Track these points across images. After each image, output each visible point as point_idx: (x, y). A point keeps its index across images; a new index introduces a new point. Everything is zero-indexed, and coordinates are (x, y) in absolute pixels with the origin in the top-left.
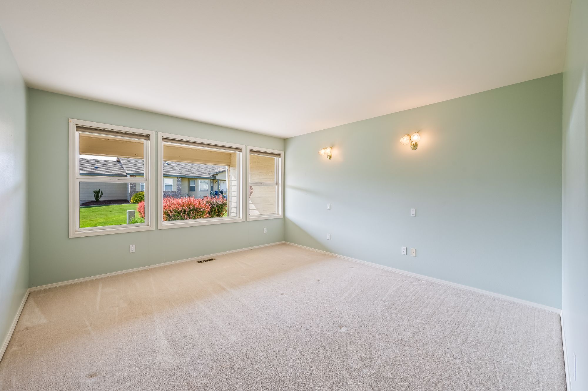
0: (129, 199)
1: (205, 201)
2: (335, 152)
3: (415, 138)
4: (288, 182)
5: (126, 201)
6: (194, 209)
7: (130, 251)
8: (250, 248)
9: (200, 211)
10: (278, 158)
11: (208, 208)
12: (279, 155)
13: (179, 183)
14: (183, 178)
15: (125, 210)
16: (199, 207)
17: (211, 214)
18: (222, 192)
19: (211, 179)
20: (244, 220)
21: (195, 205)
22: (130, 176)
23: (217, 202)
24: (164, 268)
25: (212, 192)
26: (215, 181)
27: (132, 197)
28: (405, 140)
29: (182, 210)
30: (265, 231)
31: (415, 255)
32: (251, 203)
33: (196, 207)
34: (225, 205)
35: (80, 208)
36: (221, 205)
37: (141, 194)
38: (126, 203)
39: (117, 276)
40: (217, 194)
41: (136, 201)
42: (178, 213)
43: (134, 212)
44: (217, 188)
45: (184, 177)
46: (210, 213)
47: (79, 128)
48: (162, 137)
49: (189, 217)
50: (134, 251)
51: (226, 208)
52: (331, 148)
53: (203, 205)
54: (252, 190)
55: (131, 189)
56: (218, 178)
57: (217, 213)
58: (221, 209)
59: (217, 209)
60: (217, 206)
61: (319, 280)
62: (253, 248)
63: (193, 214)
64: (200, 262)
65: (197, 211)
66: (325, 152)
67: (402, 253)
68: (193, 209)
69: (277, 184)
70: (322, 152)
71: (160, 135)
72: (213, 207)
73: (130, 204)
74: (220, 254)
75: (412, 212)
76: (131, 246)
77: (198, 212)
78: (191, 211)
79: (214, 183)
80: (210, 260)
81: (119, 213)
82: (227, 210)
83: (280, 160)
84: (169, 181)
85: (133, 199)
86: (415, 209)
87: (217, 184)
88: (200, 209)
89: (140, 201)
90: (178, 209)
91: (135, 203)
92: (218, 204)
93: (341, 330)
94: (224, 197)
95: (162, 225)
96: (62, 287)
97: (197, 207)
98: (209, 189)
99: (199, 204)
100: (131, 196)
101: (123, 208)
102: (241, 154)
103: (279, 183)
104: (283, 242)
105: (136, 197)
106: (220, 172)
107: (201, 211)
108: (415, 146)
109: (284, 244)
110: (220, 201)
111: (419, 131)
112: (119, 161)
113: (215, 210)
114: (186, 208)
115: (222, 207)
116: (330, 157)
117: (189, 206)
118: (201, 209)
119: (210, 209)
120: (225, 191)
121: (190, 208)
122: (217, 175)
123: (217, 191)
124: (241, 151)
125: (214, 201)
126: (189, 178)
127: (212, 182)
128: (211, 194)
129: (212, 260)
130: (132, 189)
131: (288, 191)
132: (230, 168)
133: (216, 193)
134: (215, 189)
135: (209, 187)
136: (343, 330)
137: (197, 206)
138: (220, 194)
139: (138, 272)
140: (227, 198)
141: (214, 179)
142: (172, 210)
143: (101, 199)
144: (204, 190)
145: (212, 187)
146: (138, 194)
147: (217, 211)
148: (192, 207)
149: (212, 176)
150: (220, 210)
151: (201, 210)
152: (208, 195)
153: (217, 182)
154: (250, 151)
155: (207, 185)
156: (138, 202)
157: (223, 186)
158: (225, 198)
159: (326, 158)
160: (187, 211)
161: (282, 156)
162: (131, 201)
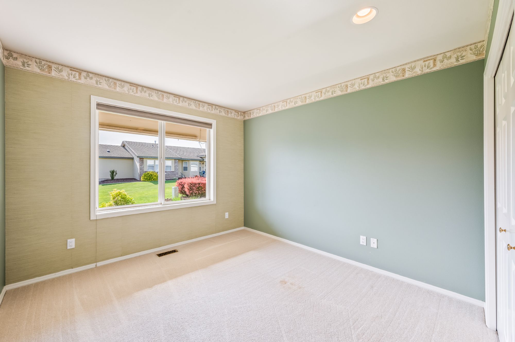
13: (176, 164)
79: (202, 164)
84: (169, 163)
143: (116, 178)
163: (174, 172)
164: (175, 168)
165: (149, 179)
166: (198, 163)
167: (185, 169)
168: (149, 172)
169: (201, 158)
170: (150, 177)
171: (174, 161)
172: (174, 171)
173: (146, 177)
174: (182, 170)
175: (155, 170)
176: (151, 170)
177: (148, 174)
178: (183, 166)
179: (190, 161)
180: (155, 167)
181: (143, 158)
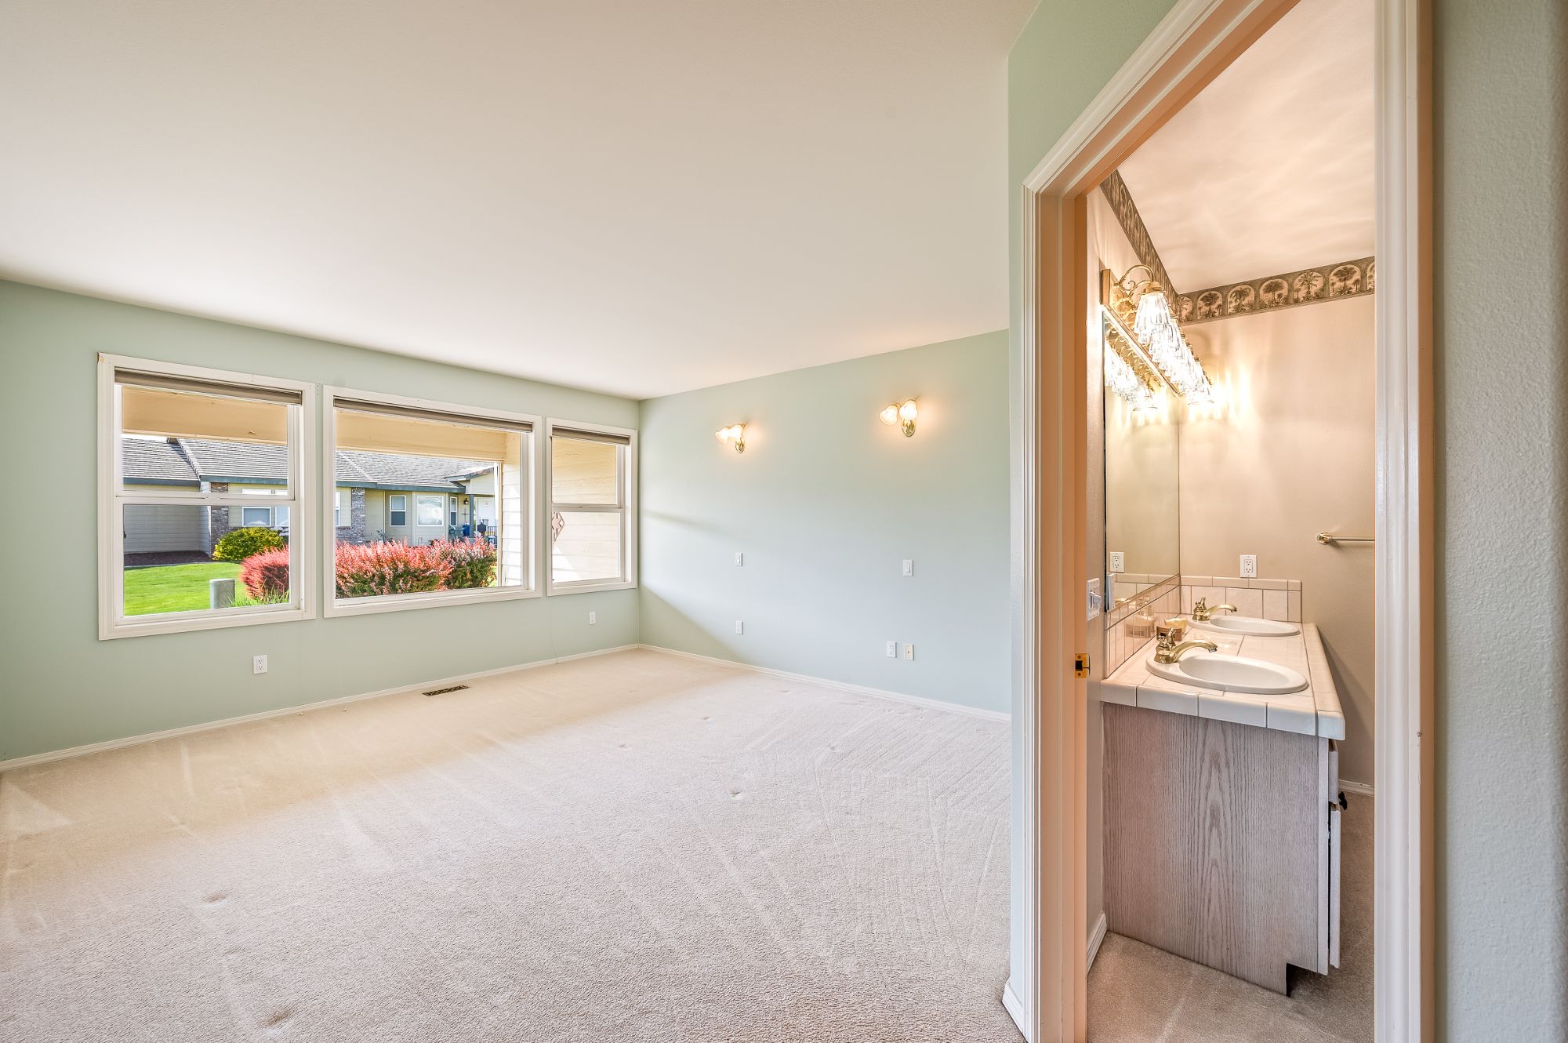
0: (207, 550)
1: (437, 551)
2: (753, 437)
3: (909, 411)
4: (649, 503)
5: (201, 556)
6: (407, 572)
7: (255, 669)
8: (553, 661)
9: (423, 577)
10: (623, 446)
11: (445, 568)
12: (626, 439)
13: (358, 504)
14: (371, 489)
15: (204, 580)
16: (422, 566)
17: (452, 584)
18: (482, 528)
19: (451, 494)
20: (540, 595)
21: (409, 562)
22: (212, 483)
23: (469, 555)
24: (343, 709)
25: (454, 527)
26: (462, 498)
27: (218, 543)
28: (889, 415)
29: (374, 576)
30: (593, 619)
31: (912, 659)
32: (556, 555)
33: (413, 566)
34: (491, 560)
35: (125, 569)
36: (479, 560)
37: (246, 534)
38: (199, 561)
39: (222, 730)
40: (469, 531)
41: (231, 553)
42: (365, 582)
43: (231, 584)
44: (468, 517)
45: (374, 486)
46: (450, 583)
47: (121, 374)
48: (333, 398)
49: (394, 590)
50: (265, 670)
51: (496, 569)
52: (743, 426)
53: (432, 563)
54: (561, 523)
55: (215, 520)
56: (471, 489)
57: (469, 583)
58: (480, 571)
59: (468, 571)
60: (469, 564)
61: (706, 718)
62: (561, 659)
63: (406, 584)
64: (429, 694)
65: (416, 577)
66: (730, 435)
67: (888, 655)
68: (405, 571)
69: (621, 507)
70: (724, 434)
71: (330, 393)
72: (459, 566)
73: (212, 564)
74: (481, 674)
75: (906, 565)
76: (256, 658)
77: (418, 580)
78: (400, 576)
80: (456, 689)
81: (179, 589)
82: (497, 573)
83: (629, 450)
85: (221, 550)
86: (910, 561)
87: (467, 507)
88: (424, 572)
89: (245, 554)
90: (366, 573)
91: (228, 560)
92: (472, 558)
93: (733, 798)
94: (488, 540)
95: (335, 607)
96: (84, 758)
97: (416, 566)
98: (445, 521)
99: (422, 558)
100: (214, 541)
101: (190, 574)
102: (532, 436)
103: (626, 505)
104: (635, 646)
105: (228, 542)
106: (477, 475)
107: (428, 577)
108: (911, 427)
109: (639, 650)
110: (477, 551)
111: (918, 397)
112: (174, 443)
113: (465, 574)
114: (386, 570)
115: (482, 567)
116: (741, 446)
117: (395, 564)
118: (427, 570)
119: (451, 570)
120: (490, 524)
121: (396, 569)
122: (468, 481)
123: (468, 524)
124: (529, 429)
125: (461, 550)
126: (388, 491)
127: (454, 501)
128: (451, 532)
129: (460, 688)
130: (217, 521)
131: (648, 523)
132: (505, 466)
133: (467, 531)
134: (462, 520)
135: (445, 514)
136: (739, 797)
137: (416, 564)
138: (476, 532)
139: (275, 720)
140: (495, 543)
141: (458, 492)
142: (346, 575)
144: (430, 522)
145: (453, 515)
146: (235, 534)
147: (469, 576)
148: (401, 567)
149: (453, 486)
150: (478, 574)
151: (428, 574)
152: (444, 535)
153: (468, 500)
154: (554, 429)
155: (441, 510)
156: (236, 557)
157: (484, 512)
158: (492, 545)
159: (732, 449)
160: (387, 577)
161: (634, 440)
162: (216, 553)
163: (348, 528)
164: (354, 518)
165: (240, 553)
166: (442, 498)
167: (398, 519)
168: (243, 530)
169: (455, 482)
170: (247, 546)
171: (348, 493)
172: (348, 524)
173: (230, 547)
174: (387, 524)
175: (274, 522)
176: (260, 523)
177: (242, 535)
178: (391, 510)
179: (414, 494)
180: (273, 514)
181: (227, 484)
